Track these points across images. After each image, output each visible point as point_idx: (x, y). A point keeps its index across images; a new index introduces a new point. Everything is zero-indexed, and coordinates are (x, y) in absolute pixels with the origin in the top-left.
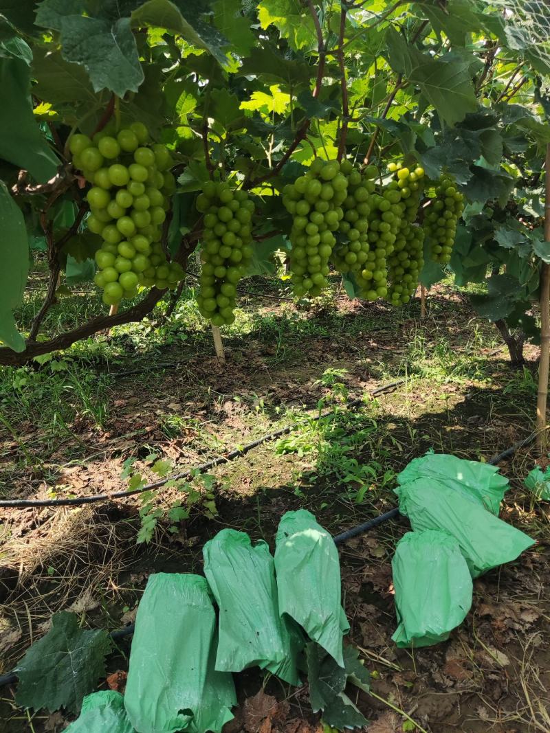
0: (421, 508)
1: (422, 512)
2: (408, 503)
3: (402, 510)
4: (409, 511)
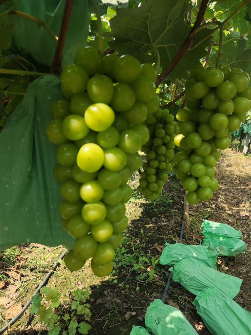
2: (181, 276)
3: (176, 279)
4: (183, 279)
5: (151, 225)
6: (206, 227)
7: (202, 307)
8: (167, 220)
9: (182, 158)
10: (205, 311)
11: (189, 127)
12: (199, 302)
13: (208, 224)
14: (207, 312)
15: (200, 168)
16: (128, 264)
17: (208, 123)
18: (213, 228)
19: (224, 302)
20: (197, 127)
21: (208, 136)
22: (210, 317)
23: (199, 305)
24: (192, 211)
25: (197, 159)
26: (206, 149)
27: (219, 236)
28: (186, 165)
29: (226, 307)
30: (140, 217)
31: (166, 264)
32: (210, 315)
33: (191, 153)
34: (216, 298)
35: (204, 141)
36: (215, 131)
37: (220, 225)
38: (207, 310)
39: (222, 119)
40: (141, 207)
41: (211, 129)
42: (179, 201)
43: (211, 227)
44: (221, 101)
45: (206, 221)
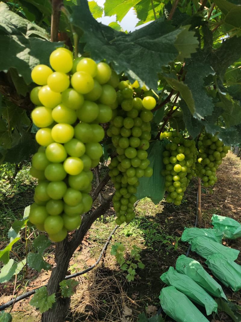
0: (204, 248)
1: (205, 249)
2: (197, 247)
3: (193, 250)
4: (198, 249)
5: (172, 218)
6: (215, 220)
7: (212, 264)
8: (184, 214)
9: (202, 168)
10: (213, 266)
11: (205, 156)
12: (210, 261)
13: (216, 217)
14: (215, 266)
15: (209, 172)
16: (159, 240)
17: (213, 155)
18: (220, 221)
19: (226, 262)
20: (208, 156)
21: (213, 159)
22: (217, 269)
23: (209, 263)
24: (204, 209)
25: (208, 168)
26: (212, 164)
27: (225, 226)
28: (204, 171)
29: (227, 264)
30: (163, 212)
31: (185, 241)
32: (216, 268)
33: (206, 166)
34: (221, 259)
35: (211, 161)
36: (215, 158)
37: (226, 218)
38: (215, 265)
39: (218, 154)
40: (162, 205)
41: (214, 157)
42: (192, 201)
43: (219, 220)
44: (217, 147)
45: (215, 215)
